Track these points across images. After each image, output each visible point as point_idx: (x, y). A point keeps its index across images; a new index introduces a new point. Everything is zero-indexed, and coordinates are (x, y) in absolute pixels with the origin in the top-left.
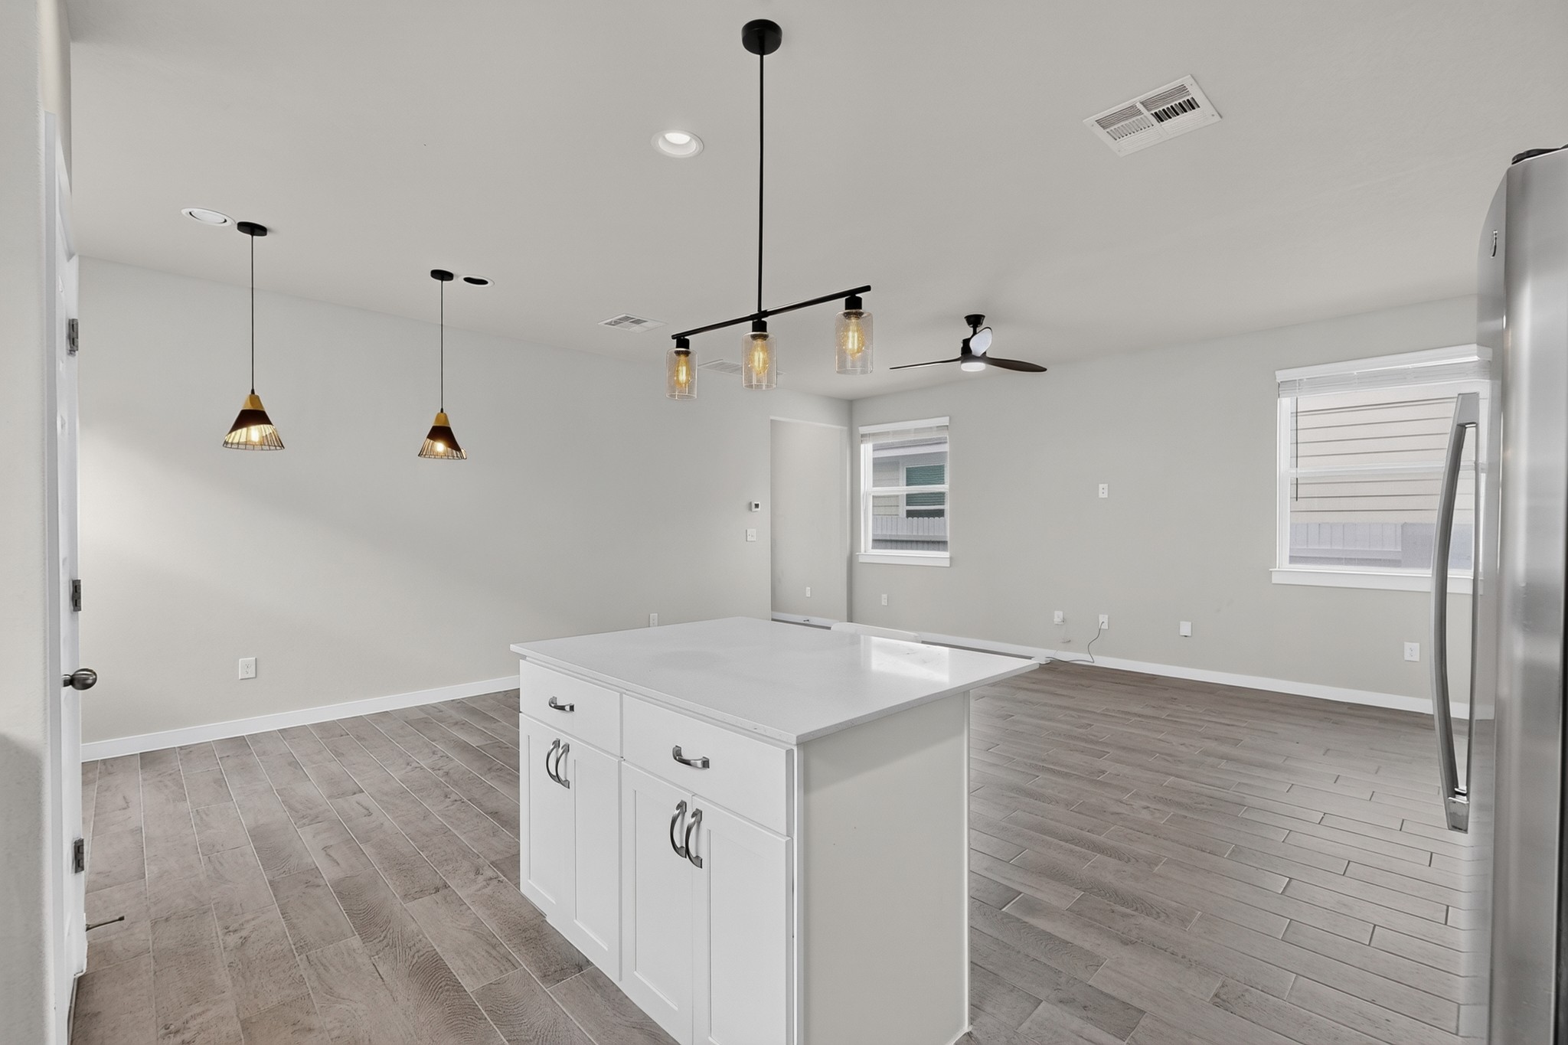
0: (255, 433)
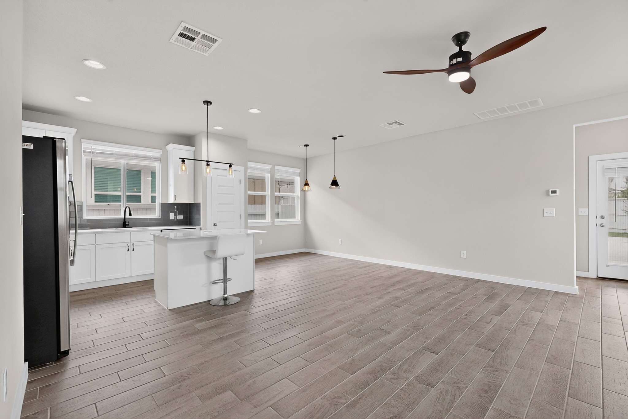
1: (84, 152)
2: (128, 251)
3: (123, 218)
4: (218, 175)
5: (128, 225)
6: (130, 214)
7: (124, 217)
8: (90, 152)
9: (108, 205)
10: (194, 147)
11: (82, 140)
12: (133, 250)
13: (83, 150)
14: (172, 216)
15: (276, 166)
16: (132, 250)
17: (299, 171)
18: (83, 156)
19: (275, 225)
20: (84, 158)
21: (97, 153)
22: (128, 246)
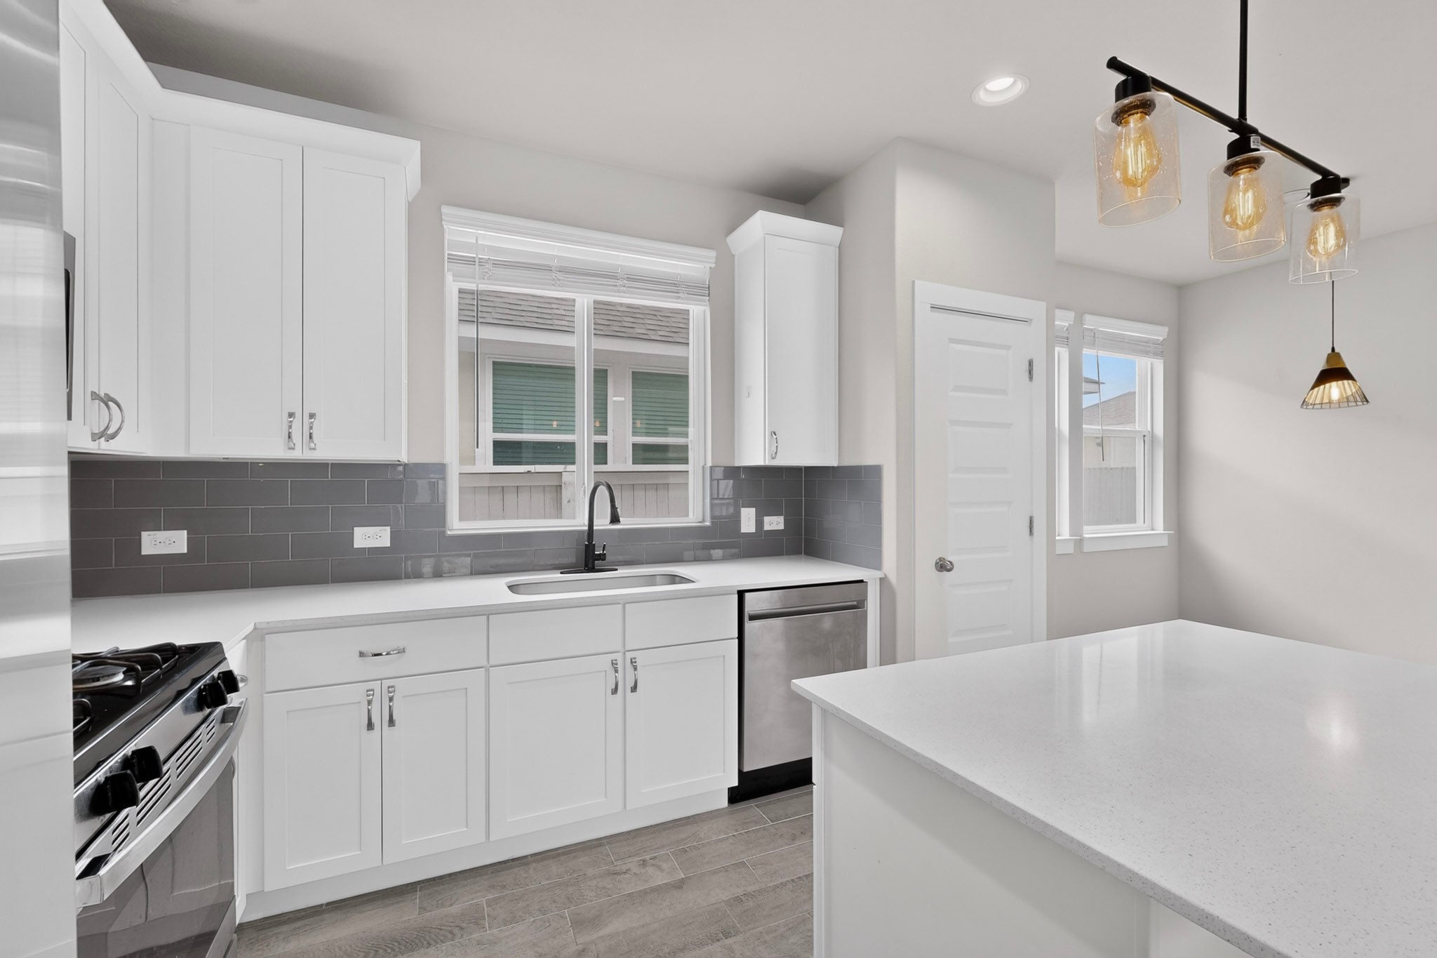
0: (1335, 390)
1: (453, 259)
2: (615, 691)
3: (586, 528)
4: (952, 341)
5: (602, 557)
6: (615, 519)
7: (586, 522)
8: (471, 261)
9: (529, 472)
10: (842, 227)
11: (445, 210)
12: (634, 689)
13: (447, 252)
14: (748, 520)
15: (1088, 318)
16: (629, 690)
17: (1159, 333)
18: (449, 277)
19: (1085, 550)
20: (452, 287)
21: (497, 264)
22: (616, 671)
